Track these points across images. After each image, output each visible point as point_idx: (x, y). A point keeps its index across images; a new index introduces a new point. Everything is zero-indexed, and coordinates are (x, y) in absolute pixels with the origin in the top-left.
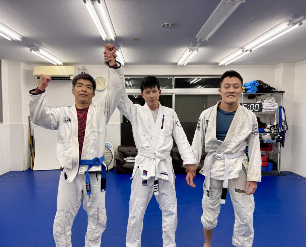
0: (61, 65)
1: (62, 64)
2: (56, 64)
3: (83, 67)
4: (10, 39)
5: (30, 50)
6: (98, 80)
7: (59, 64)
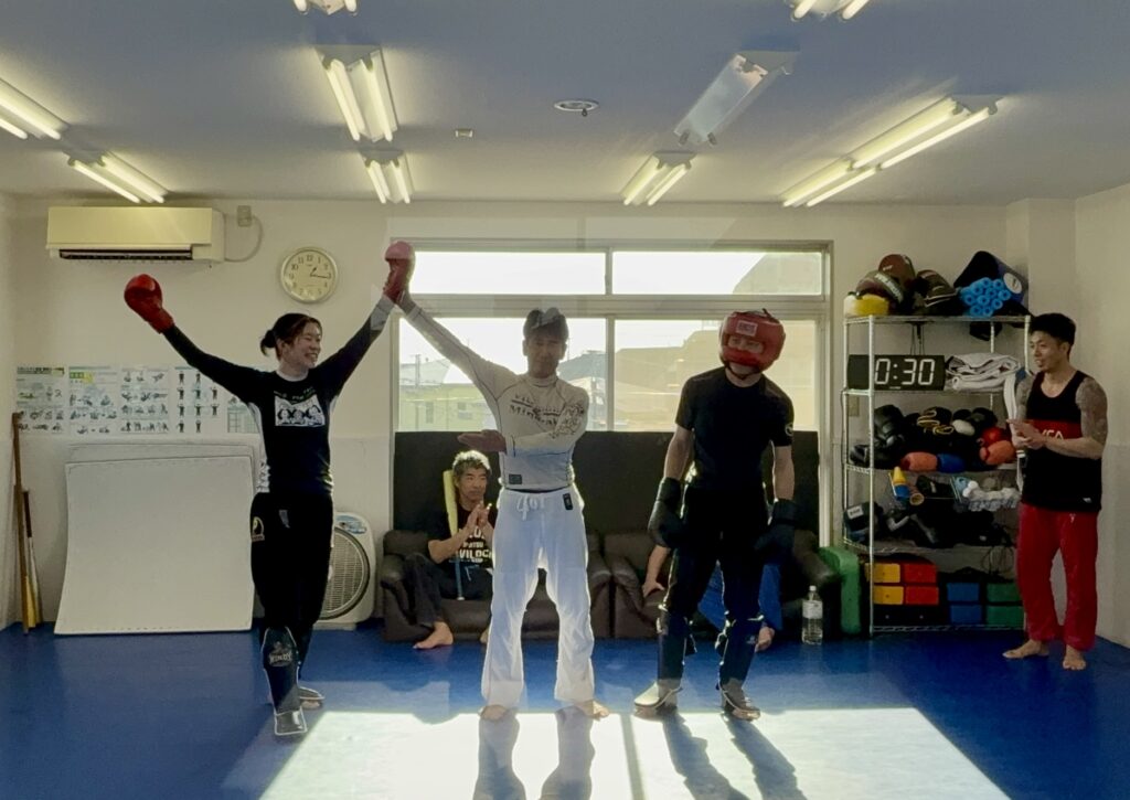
0: (155, 204)
1: (161, 200)
2: (136, 200)
3: (240, 209)
4: (21, 134)
5: (71, 163)
6: (301, 260)
7: (149, 201)
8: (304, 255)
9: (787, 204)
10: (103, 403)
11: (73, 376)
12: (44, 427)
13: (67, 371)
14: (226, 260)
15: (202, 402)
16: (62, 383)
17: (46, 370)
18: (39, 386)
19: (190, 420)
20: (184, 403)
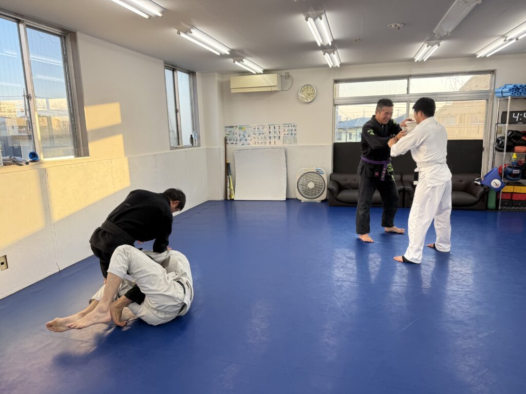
1: (262, 72)
2: (255, 73)
3: (286, 73)
4: (219, 54)
5: (234, 62)
6: (305, 89)
7: (258, 73)
8: (306, 87)
9: (478, 57)
10: (248, 136)
11: (240, 128)
12: (233, 143)
13: (238, 127)
14: (282, 90)
15: (275, 135)
16: (237, 130)
17: (232, 127)
18: (230, 132)
19: (272, 140)
20: (271, 135)
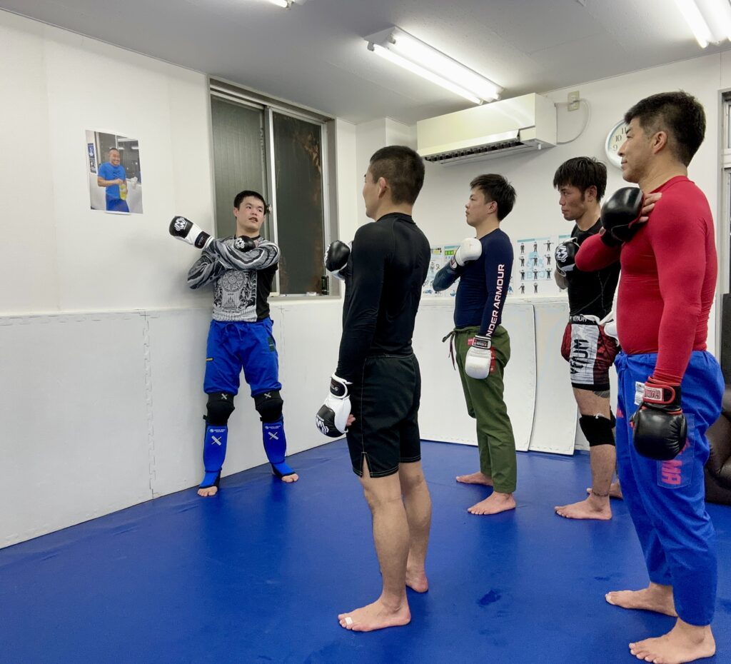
0: (494, 101)
1: (496, 97)
2: (478, 102)
3: (570, 95)
11: (447, 253)
12: (430, 292)
13: (443, 250)
14: (558, 143)
15: (537, 268)
16: (440, 259)
19: (529, 283)
20: (525, 269)
